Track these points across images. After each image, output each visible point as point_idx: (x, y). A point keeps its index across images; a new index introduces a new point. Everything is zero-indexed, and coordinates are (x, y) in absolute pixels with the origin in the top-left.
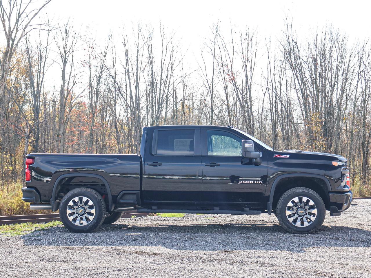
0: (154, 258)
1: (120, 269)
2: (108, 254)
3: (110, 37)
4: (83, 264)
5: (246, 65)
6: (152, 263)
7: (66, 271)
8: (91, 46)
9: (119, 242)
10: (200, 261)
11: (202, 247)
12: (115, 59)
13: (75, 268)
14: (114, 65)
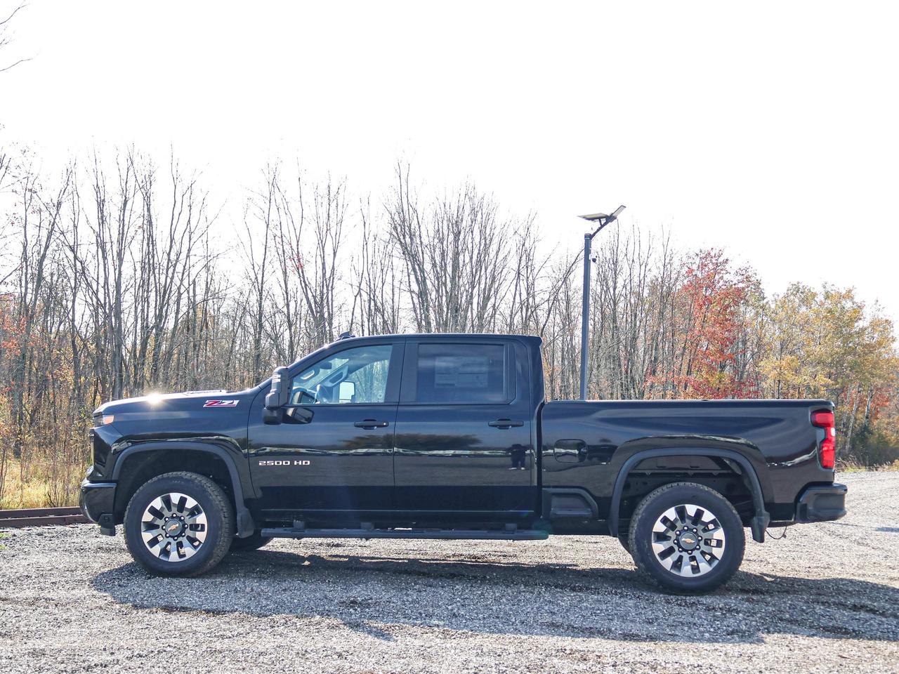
0: (208, 622)
1: (142, 653)
2: (101, 613)
3: (69, 173)
4: (50, 642)
5: (323, 243)
6: (209, 635)
7: (13, 661)
8: (30, 186)
9: (116, 583)
10: (311, 627)
11: (298, 593)
12: (77, 214)
13: (34, 653)
14: (75, 227)
